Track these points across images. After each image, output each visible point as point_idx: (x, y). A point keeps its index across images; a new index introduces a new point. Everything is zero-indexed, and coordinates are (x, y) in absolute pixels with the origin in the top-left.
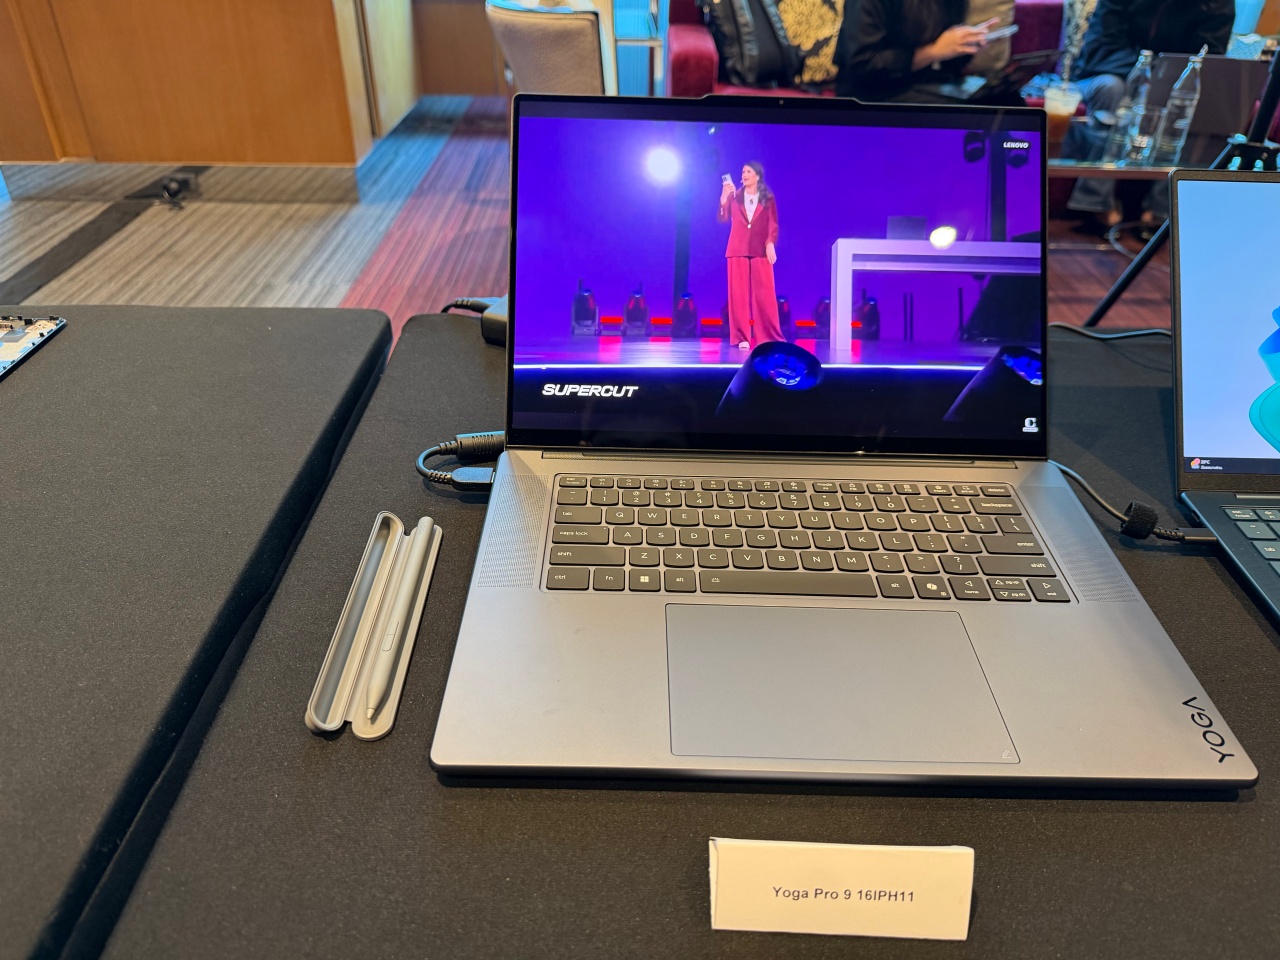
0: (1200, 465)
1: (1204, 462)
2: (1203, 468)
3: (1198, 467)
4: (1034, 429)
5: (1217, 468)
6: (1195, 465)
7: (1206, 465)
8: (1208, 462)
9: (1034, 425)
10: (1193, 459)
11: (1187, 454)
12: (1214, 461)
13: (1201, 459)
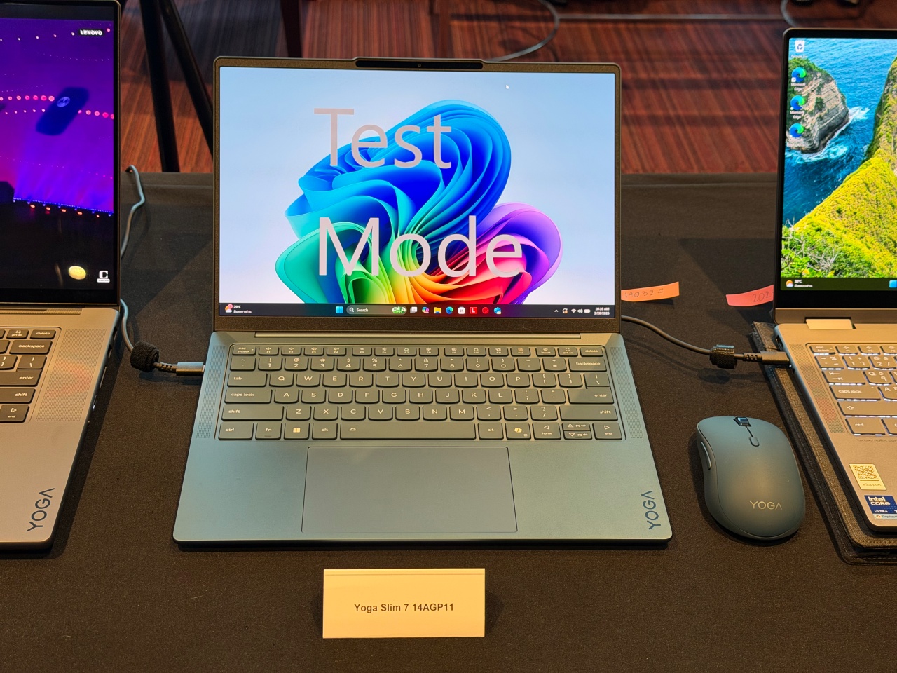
0: (233, 309)
1: (236, 307)
2: (235, 312)
3: (230, 311)
4: (106, 280)
5: (247, 312)
6: (228, 310)
7: (237, 309)
8: (239, 307)
9: (107, 277)
10: (227, 304)
11: (221, 301)
12: (244, 306)
13: (234, 304)
